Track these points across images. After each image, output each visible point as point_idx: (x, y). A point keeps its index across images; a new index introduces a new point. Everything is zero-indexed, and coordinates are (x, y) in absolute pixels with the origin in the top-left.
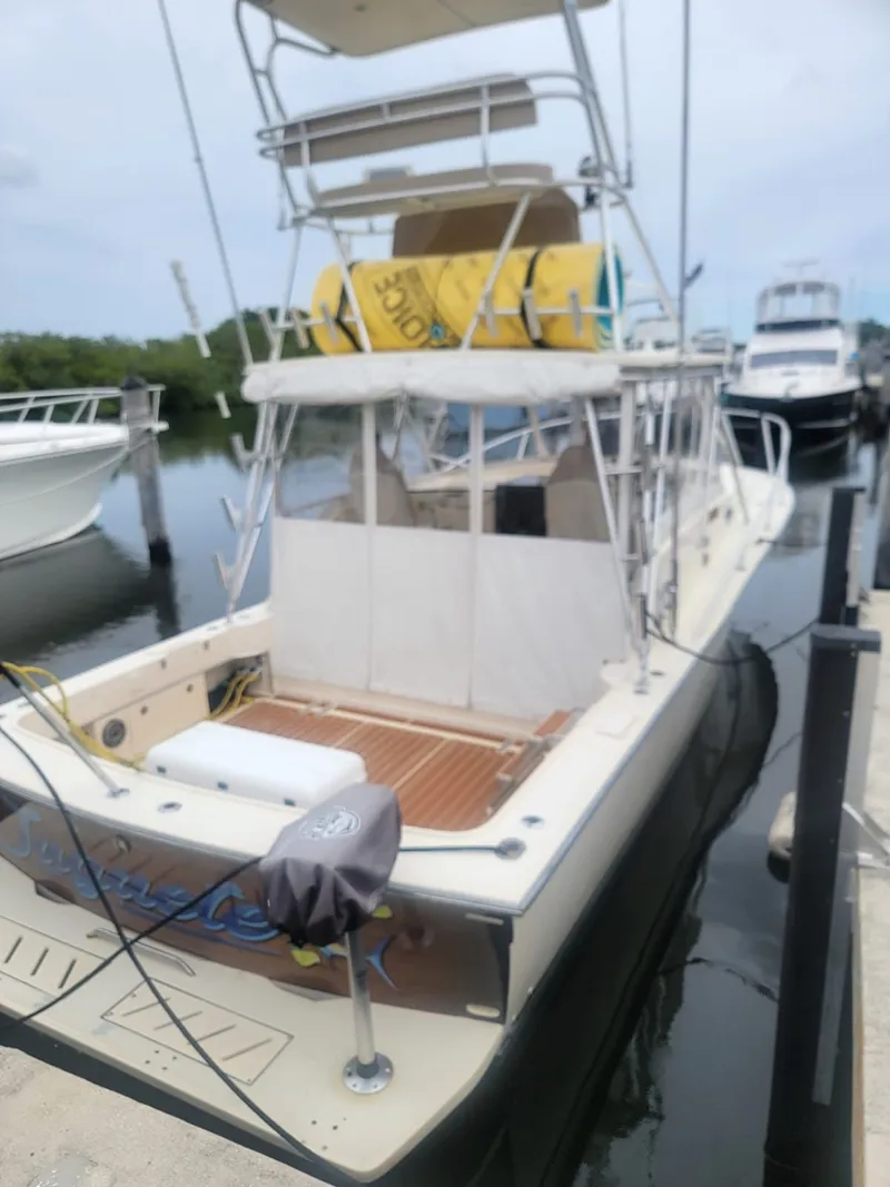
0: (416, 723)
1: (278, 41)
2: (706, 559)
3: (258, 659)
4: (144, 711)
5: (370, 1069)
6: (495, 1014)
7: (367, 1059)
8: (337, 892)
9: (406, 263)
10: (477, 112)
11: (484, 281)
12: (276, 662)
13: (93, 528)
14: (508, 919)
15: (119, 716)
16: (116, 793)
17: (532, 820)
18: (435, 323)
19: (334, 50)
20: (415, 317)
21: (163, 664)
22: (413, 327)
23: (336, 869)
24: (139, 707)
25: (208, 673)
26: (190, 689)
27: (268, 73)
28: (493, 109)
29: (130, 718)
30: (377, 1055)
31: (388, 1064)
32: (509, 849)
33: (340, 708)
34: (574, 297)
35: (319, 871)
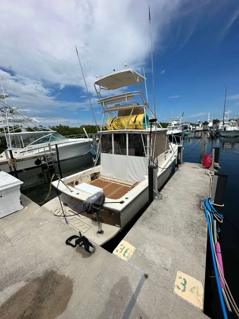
0: (120, 183)
1: (101, 89)
2: (166, 159)
3: (99, 173)
4: (81, 180)
5: (101, 232)
6: (119, 226)
7: (100, 231)
8: (92, 207)
9: (119, 117)
10: (126, 97)
11: (128, 120)
12: (101, 173)
13: (90, 152)
14: (120, 212)
15: (77, 180)
16: (71, 191)
17: (127, 198)
18: (122, 126)
19: (109, 89)
20: (119, 125)
21: (84, 173)
22: (119, 127)
23: (92, 204)
24: (80, 179)
25: (91, 175)
26: (88, 177)
27: (99, 93)
28: (127, 97)
29: (79, 181)
30: (101, 230)
31: (103, 232)
32: (122, 202)
33: (109, 180)
34: (139, 122)
35: (89, 204)
